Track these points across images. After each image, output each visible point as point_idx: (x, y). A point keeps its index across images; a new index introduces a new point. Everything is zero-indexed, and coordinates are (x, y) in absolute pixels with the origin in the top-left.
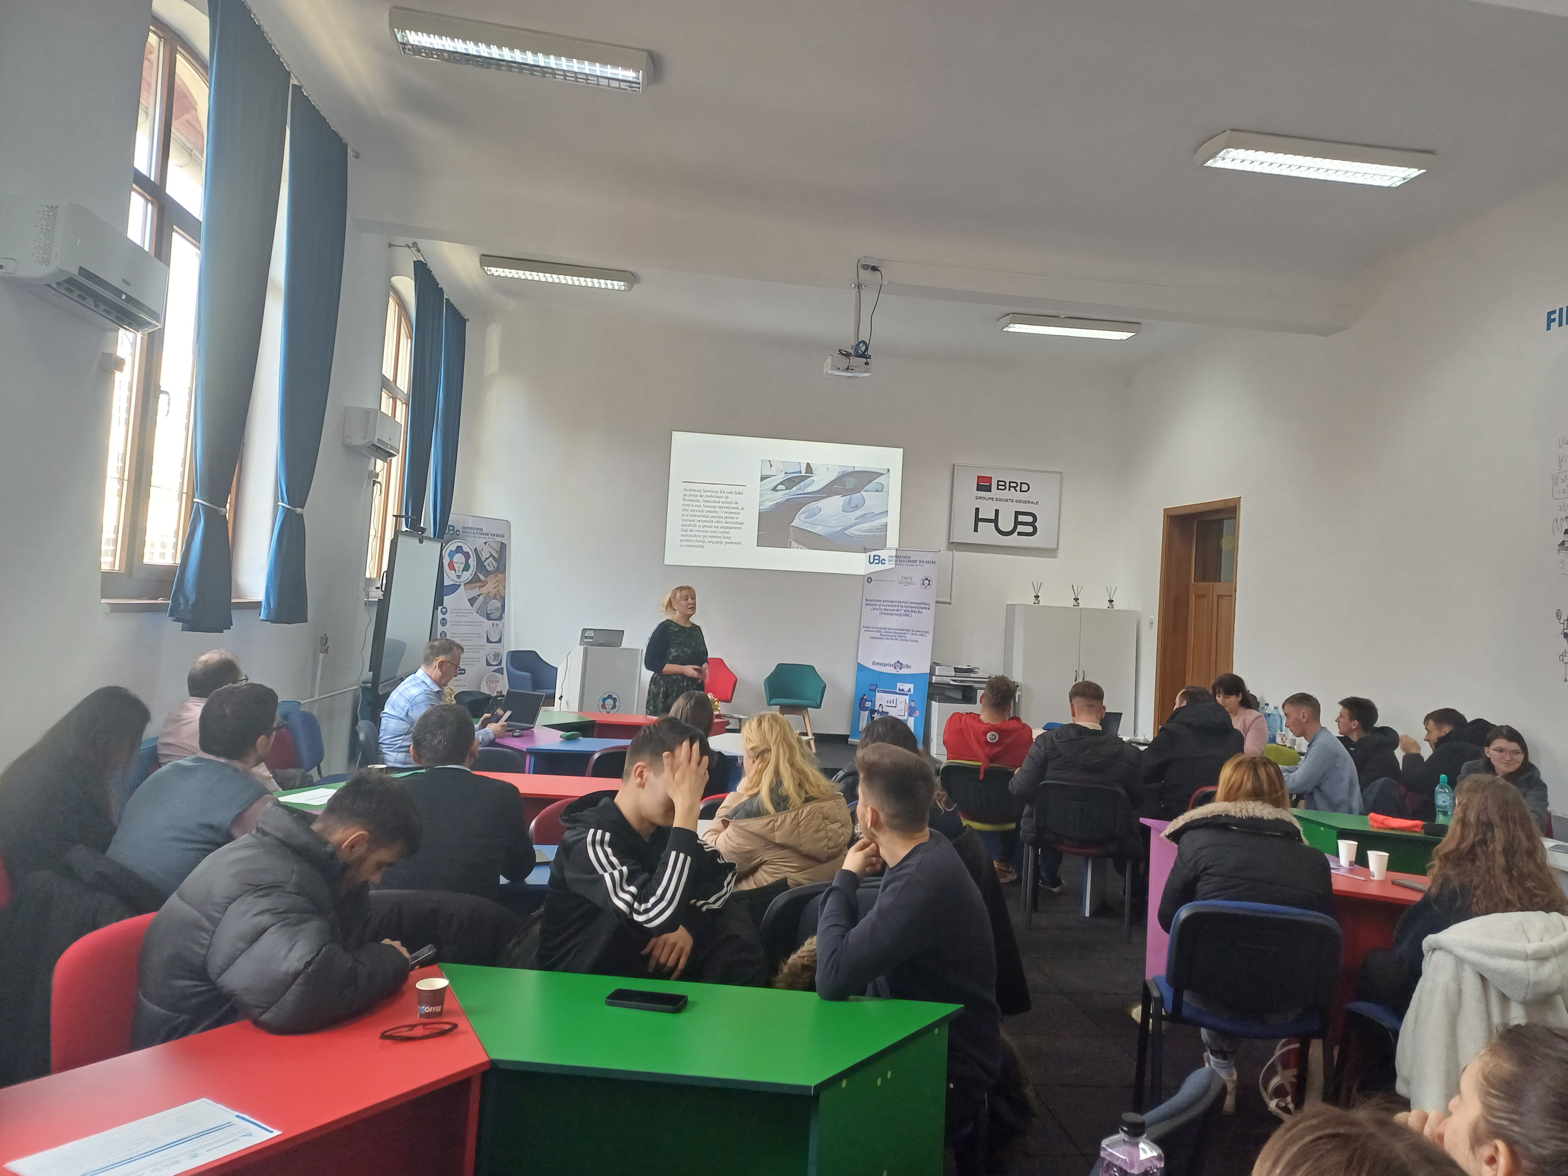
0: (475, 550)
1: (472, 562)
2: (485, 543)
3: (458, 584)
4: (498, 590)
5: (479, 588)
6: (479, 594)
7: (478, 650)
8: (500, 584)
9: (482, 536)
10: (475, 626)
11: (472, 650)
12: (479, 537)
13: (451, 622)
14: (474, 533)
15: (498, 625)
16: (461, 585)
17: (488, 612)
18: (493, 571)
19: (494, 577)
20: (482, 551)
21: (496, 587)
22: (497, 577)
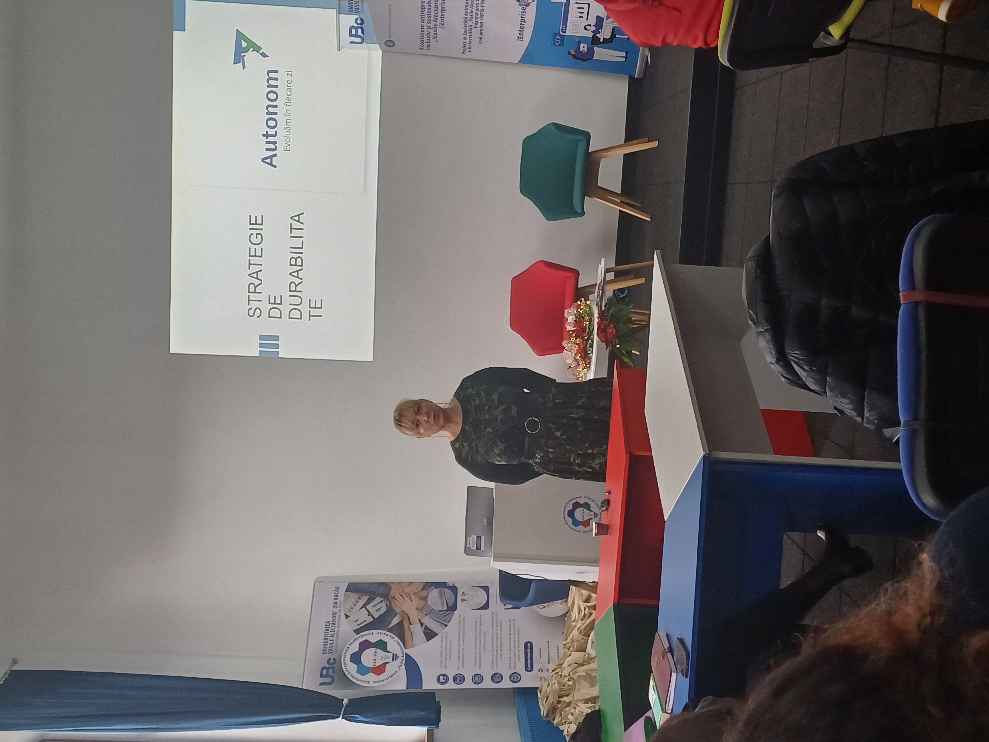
0: (357, 631)
1: (374, 636)
3: (404, 658)
4: (415, 594)
5: (411, 624)
6: (419, 624)
7: (499, 622)
8: (406, 590)
9: (337, 621)
10: (464, 629)
11: (499, 633)
12: (338, 629)
13: (458, 668)
14: (332, 636)
15: (463, 593)
16: (406, 654)
17: (446, 608)
18: (388, 603)
19: (396, 601)
20: (357, 622)
21: (410, 598)
22: (396, 597)
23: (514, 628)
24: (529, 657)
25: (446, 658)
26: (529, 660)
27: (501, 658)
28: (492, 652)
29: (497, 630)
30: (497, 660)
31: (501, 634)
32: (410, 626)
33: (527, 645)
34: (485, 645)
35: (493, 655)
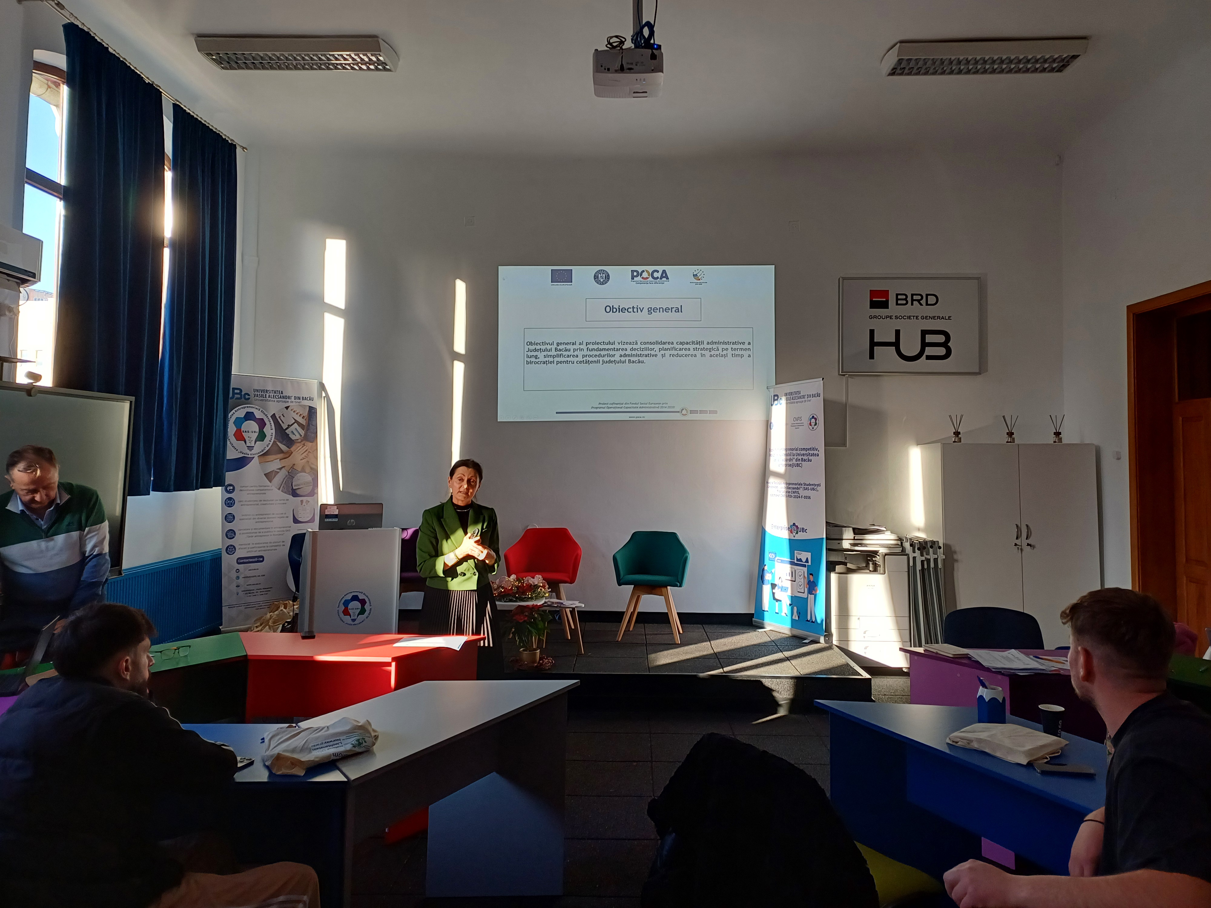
0: (274, 416)
1: (270, 430)
2: (287, 408)
3: (249, 456)
4: (308, 462)
5: (280, 460)
6: (281, 467)
7: (283, 533)
8: (310, 455)
9: (283, 400)
10: (276, 504)
11: (272, 534)
12: (276, 401)
13: (241, 501)
14: (269, 397)
15: (309, 502)
16: (254, 457)
17: (294, 488)
18: (299, 441)
19: (301, 447)
20: (282, 416)
21: (304, 459)
22: (305, 447)
23: (276, 546)
24: (251, 560)
25: (250, 490)
26: (247, 560)
27: (249, 537)
28: (255, 529)
29: (275, 531)
30: (247, 533)
31: (271, 535)
32: (279, 459)
33: (261, 558)
34: (261, 522)
35: (252, 529)
